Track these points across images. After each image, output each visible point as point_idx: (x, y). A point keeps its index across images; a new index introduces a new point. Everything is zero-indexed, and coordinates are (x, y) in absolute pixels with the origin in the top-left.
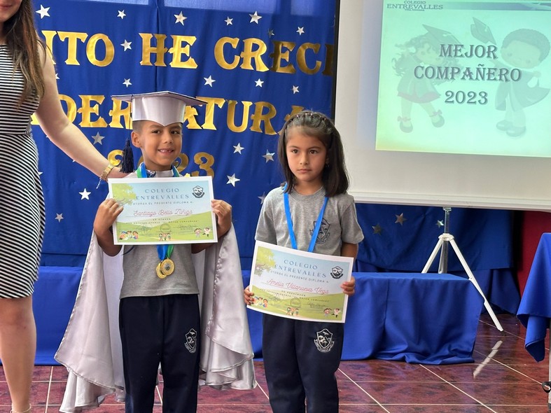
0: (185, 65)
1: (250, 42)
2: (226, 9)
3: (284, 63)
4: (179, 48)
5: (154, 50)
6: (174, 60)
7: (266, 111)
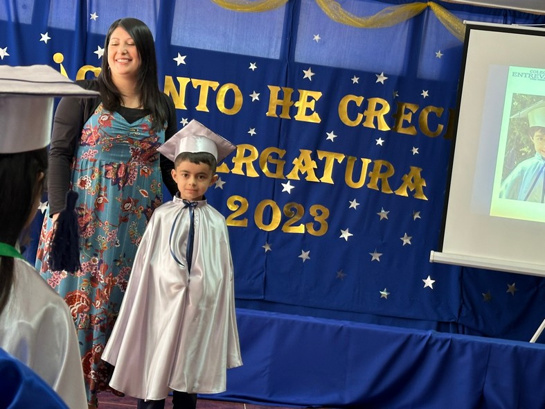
0: (310, 119)
1: (374, 101)
2: (354, 68)
3: (406, 124)
5: (280, 102)
6: (299, 113)
7: (384, 169)
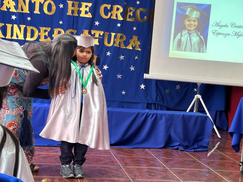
0: (86, 16)
1: (115, 7)
3: (130, 17)
4: (84, 8)
5: (73, 8)
6: (82, 13)
7: (121, 37)
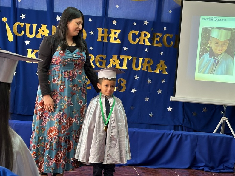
0: (116, 42)
1: (143, 33)
2: (134, 19)
3: (157, 42)
4: (113, 35)
5: (103, 35)
7: (149, 62)
